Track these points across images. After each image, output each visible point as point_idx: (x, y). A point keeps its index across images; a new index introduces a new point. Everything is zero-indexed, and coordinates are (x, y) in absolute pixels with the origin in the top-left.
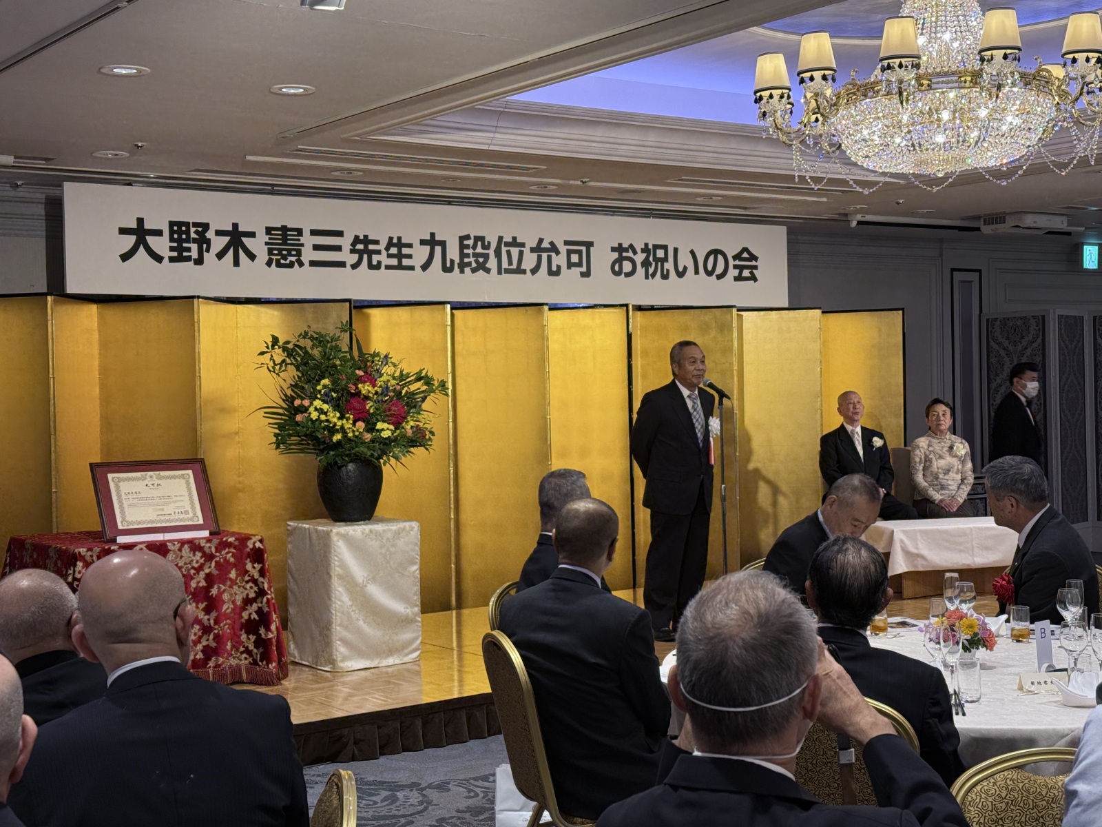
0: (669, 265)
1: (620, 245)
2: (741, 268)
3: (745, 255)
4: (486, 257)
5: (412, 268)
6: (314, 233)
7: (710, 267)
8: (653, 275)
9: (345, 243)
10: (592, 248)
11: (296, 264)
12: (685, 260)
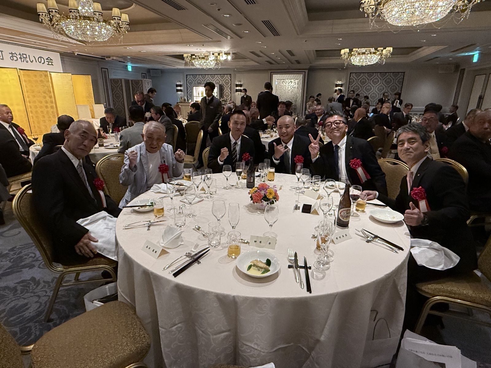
0: (28, 59)
1: (12, 52)
2: (49, 62)
3: (49, 59)
7: (40, 61)
8: (24, 61)
10: (3, 52)
12: (32, 58)
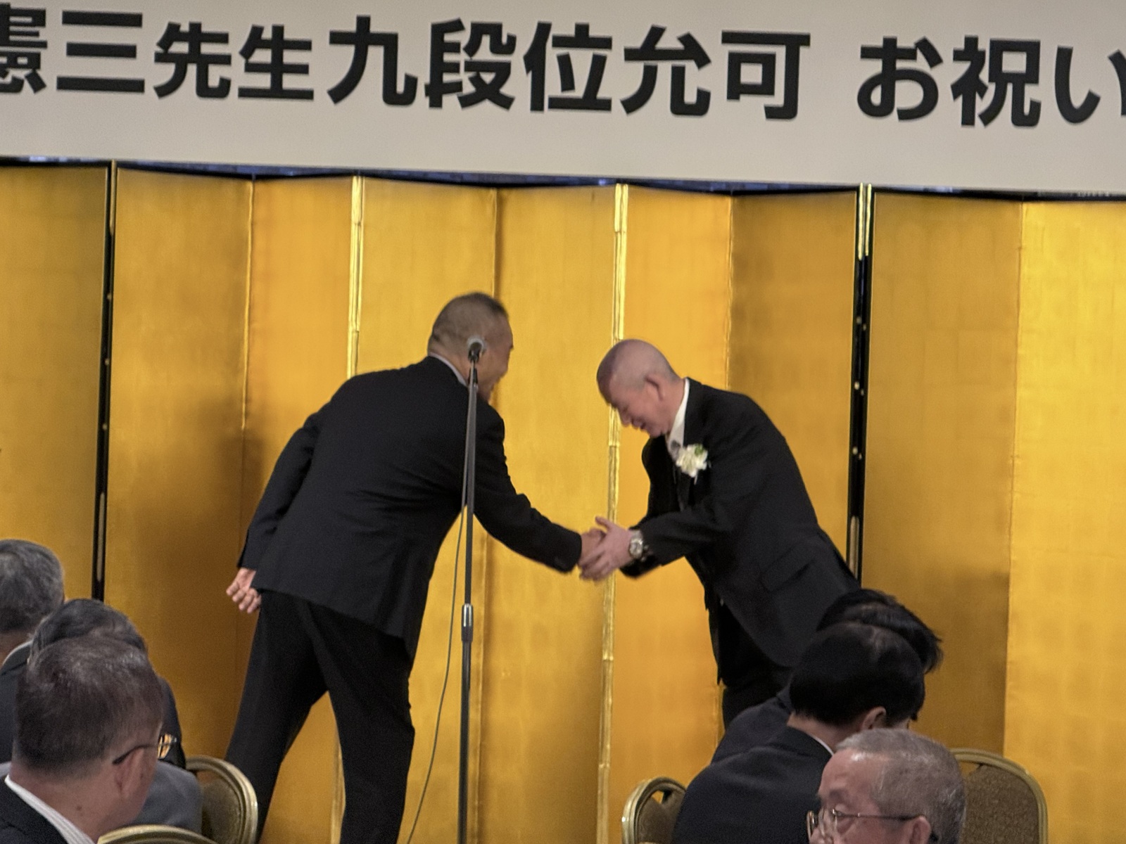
0: (1042, 92)
1: (890, 43)
4: (503, 72)
5: (307, 95)
6: (71, 18)
8: (988, 117)
9: (147, 39)
10: (803, 50)
11: (27, 85)
12: (1093, 79)
